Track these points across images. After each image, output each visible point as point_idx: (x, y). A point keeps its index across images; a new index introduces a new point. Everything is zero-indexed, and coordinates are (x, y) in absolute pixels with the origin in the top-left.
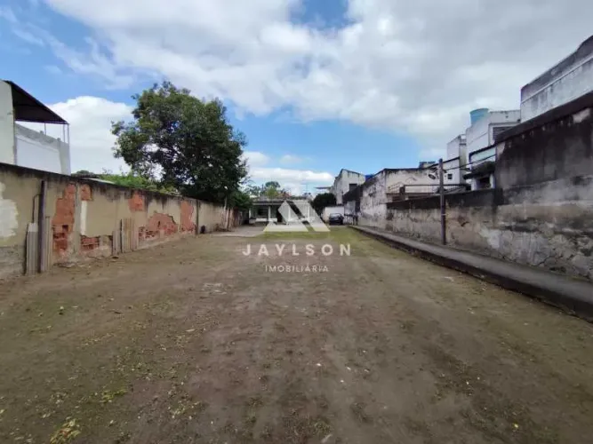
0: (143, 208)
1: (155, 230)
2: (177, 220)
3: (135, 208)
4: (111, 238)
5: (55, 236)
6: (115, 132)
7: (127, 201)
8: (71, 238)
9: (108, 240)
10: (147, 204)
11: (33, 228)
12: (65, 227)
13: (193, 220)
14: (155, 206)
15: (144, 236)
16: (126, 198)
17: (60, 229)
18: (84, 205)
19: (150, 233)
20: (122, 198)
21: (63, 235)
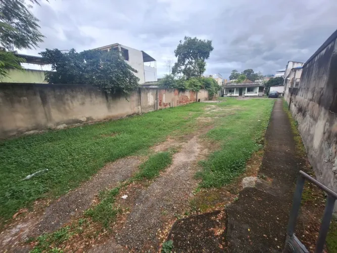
1: (181, 101)
2: (189, 97)
3: (176, 95)
4: (170, 103)
5: (159, 103)
8: (162, 104)
10: (179, 93)
11: (156, 101)
12: (161, 101)
13: (195, 97)
18: (164, 95)
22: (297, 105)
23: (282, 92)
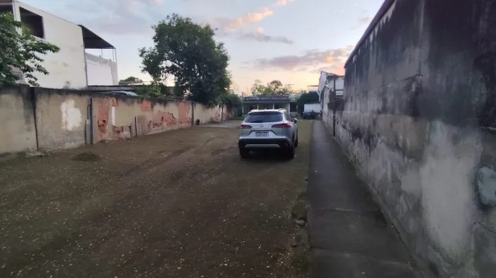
0: (150, 109)
1: (159, 122)
2: (176, 116)
3: (145, 109)
4: (130, 127)
5: (99, 126)
6: (141, 56)
7: (140, 105)
8: (107, 127)
9: (128, 128)
10: (152, 107)
11: (88, 122)
12: (104, 121)
13: (190, 115)
14: (158, 108)
15: (152, 126)
16: (138, 103)
17: (101, 123)
18: (113, 108)
19: (156, 125)
20: (136, 103)
21: (103, 125)
22: (348, 125)
23: (319, 111)
